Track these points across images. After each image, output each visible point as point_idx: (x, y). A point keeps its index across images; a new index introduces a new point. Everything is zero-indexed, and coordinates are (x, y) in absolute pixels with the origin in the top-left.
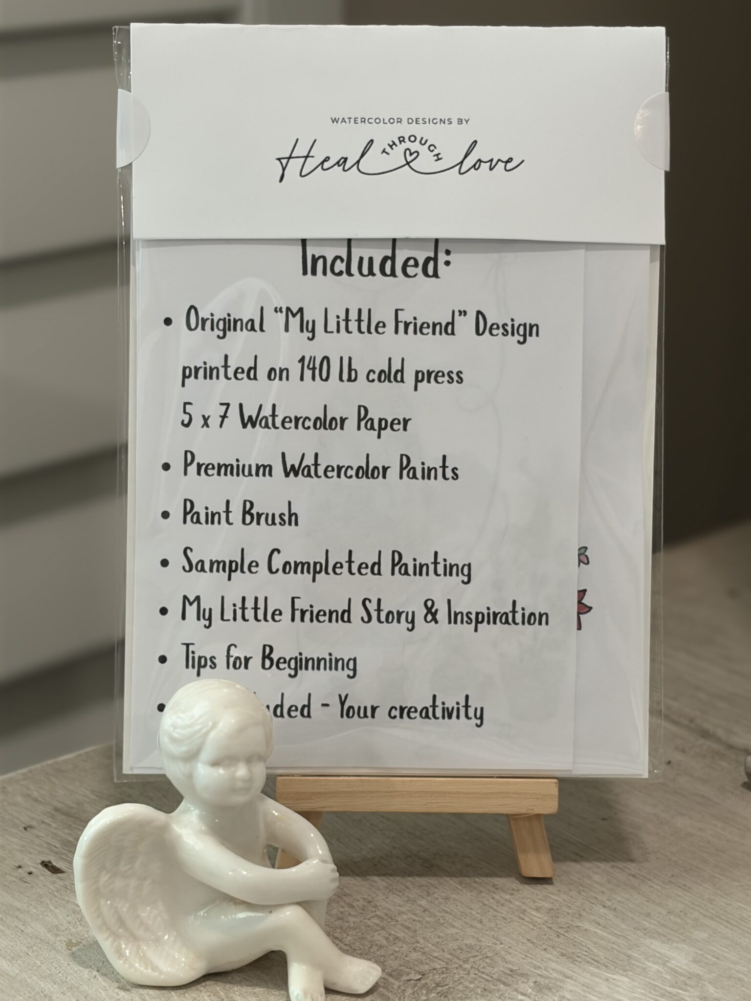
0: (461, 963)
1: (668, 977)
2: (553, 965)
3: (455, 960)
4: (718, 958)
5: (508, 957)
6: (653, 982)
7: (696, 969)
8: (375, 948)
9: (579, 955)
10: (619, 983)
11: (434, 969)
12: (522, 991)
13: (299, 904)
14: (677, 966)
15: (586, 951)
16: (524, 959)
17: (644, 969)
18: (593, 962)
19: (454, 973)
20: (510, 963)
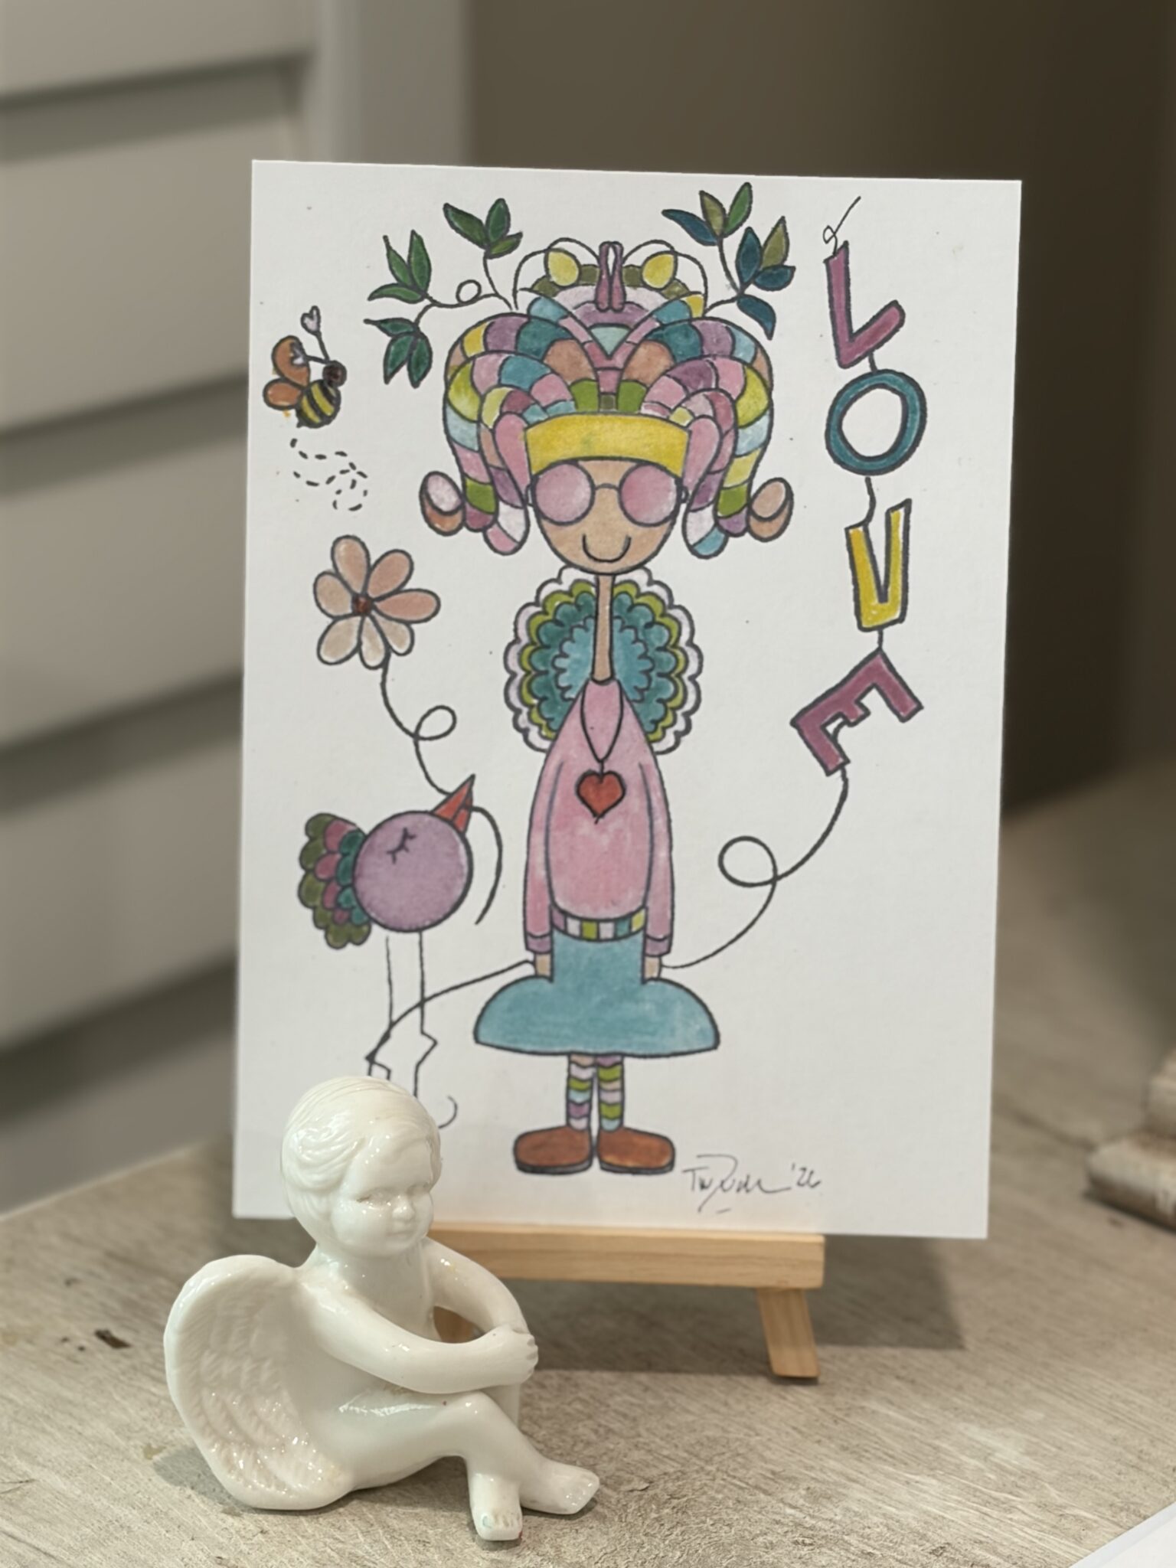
0: (702, 1464)
1: (992, 1477)
2: (832, 1463)
3: (694, 1460)
4: (1060, 1448)
5: (768, 1454)
6: (971, 1484)
7: (1029, 1463)
8: (581, 1445)
9: (867, 1448)
10: (925, 1488)
11: (665, 1474)
12: (791, 1502)
13: (484, 1391)
14: (1003, 1460)
15: (876, 1443)
16: (789, 1455)
17: (958, 1466)
18: (885, 1457)
19: (694, 1479)
20: (770, 1461)
